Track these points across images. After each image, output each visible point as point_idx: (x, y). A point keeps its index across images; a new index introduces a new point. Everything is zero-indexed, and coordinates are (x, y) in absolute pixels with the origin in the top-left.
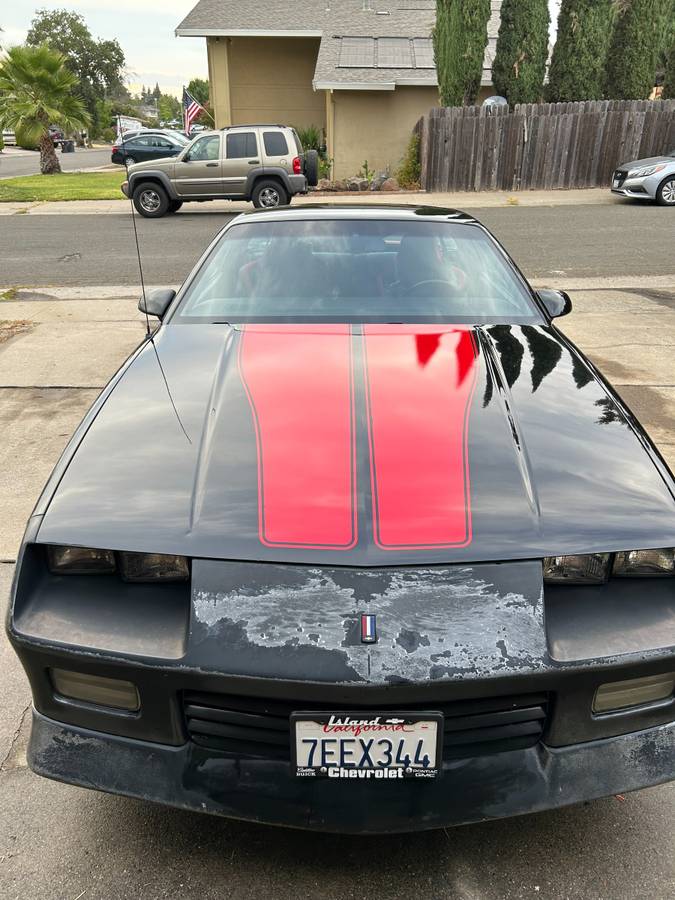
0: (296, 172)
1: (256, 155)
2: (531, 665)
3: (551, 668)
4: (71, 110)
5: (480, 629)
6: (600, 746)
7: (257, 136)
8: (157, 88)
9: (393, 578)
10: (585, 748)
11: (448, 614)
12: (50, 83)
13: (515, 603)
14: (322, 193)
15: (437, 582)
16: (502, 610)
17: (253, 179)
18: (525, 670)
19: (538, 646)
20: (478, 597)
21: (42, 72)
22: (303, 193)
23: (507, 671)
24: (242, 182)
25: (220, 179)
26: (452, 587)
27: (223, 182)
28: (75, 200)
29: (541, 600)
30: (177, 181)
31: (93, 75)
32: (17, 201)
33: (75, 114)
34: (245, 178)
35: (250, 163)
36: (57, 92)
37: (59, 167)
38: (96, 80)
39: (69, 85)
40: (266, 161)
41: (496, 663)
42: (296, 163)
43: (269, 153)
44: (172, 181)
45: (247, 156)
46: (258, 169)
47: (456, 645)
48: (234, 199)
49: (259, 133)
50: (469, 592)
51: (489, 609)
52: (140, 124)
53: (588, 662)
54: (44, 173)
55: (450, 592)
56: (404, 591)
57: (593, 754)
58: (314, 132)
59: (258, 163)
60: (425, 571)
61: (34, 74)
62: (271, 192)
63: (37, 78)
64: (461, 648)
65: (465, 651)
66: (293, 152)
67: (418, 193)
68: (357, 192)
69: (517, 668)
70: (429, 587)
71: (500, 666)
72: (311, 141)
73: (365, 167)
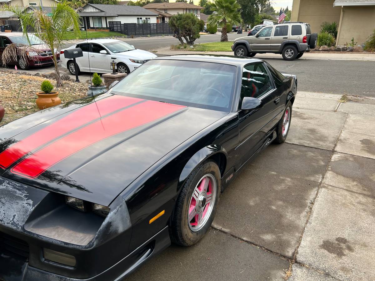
0: (304, 42)
1: (287, 35)
2: (17, 227)
3: (22, 231)
4: (236, 18)
5: (13, 208)
6: (43, 273)
7: (289, 27)
8: (287, 8)
9: (5, 182)
10: (38, 271)
11: (10, 199)
12: (230, 8)
13: (29, 204)
14: (322, 52)
15: (15, 188)
16: (24, 204)
17: (283, 45)
18: (15, 228)
19: (23, 221)
20: (21, 197)
21: (228, 4)
22: (308, 51)
23: (10, 226)
24: (278, 46)
25: (270, 45)
26: (18, 191)
27: (271, 46)
28: (219, 51)
29: (36, 205)
30: (252, 45)
31: (256, 4)
32: (200, 51)
33: (237, 19)
34: (280, 44)
35: (284, 38)
36: (232, 11)
37: (227, 39)
38: (257, 6)
39: (236, 9)
40: (291, 37)
41: (9, 222)
42: (304, 38)
43: (292, 34)
44: (250, 45)
45: (283, 35)
46: (287, 41)
47: (4, 211)
48: (276, 53)
49: (290, 26)
50: (20, 195)
51: (20, 202)
52: (272, 23)
53: (34, 234)
54: (221, 41)
55: (16, 192)
56: (5, 187)
57: (40, 275)
58: (335, 24)
59: (287, 38)
60: (14, 183)
61: (224, 5)
62: (291, 50)
63: (225, 6)
64: (4, 212)
65: (4, 213)
66: (304, 33)
67: (373, 53)
68: (339, 52)
69: (13, 226)
70: (12, 189)
71: (9, 223)
72: (332, 28)
73: (353, 40)
